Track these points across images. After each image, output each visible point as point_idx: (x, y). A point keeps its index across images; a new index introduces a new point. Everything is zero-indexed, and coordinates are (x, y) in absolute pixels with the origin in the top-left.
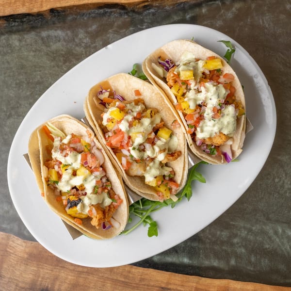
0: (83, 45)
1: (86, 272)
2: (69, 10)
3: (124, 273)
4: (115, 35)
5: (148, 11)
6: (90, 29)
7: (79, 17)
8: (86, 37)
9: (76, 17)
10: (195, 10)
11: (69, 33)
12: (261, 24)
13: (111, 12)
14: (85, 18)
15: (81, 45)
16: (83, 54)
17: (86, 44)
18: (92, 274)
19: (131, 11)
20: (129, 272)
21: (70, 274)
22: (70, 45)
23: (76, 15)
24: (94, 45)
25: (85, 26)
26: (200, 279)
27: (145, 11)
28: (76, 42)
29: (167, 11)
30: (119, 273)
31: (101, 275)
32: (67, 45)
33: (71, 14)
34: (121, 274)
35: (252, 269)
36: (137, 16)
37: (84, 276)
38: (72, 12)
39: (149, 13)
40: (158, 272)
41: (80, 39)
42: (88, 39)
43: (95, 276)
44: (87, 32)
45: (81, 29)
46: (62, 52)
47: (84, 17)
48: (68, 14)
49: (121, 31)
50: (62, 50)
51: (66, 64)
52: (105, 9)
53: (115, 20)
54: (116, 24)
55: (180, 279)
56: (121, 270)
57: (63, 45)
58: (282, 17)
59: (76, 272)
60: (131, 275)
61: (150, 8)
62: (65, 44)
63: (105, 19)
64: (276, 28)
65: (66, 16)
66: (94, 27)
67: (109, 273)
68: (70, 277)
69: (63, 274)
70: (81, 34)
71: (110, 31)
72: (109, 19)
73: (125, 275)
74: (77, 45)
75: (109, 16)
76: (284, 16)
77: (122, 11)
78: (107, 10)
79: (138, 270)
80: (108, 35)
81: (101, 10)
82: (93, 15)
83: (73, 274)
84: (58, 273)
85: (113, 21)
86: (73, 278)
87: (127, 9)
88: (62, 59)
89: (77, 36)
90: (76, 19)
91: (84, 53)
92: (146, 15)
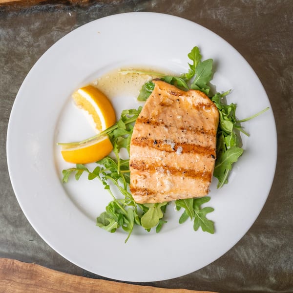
0: (25, 44)
1: (34, 285)
2: (9, 6)
3: (74, 285)
4: (60, 33)
5: (93, 6)
6: (32, 27)
7: (20, 14)
8: (28, 35)
9: (17, 14)
10: (144, 4)
11: (10, 31)
12: (214, 18)
13: (55, 8)
14: (27, 15)
15: (23, 44)
16: (25, 54)
17: (29, 42)
18: (41, 286)
19: (76, 6)
20: (79, 283)
21: (18, 287)
22: (12, 44)
23: (17, 11)
24: (37, 44)
25: (27, 23)
26: (154, 290)
27: (90, 6)
28: (17, 41)
29: (114, 6)
30: (69, 285)
31: (49, 287)
32: (8, 44)
33: (11, 10)
34: (71, 286)
35: (207, 277)
36: (82, 11)
37: (32, 289)
38: (12, 8)
39: (95, 9)
40: (110, 283)
41: (22, 38)
42: (30, 38)
43: (43, 289)
44: (29, 30)
45: (23, 27)
46: (3, 52)
47: (26, 13)
48: (8, 11)
49: (66, 28)
50: (3, 50)
51: (8, 65)
52: (48, 5)
53: (58, 16)
54: (60, 20)
55: (132, 290)
56: (70, 282)
57: (4, 45)
58: (237, 10)
59: (24, 285)
60: (81, 287)
61: (96, 3)
62: (6, 43)
63: (49, 14)
64: (230, 22)
65: (6, 13)
66: (37, 24)
67: (58, 285)
68: (17, 290)
69: (10, 287)
70: (23, 32)
71: (54, 28)
72: (52, 15)
73: (75, 287)
74: (19, 44)
75: (53, 12)
76: (239, 9)
77: (66, 7)
78: (50, 6)
79: (88, 282)
80: (52, 33)
81: (43, 6)
82: (36, 11)
83: (20, 287)
84: (4, 287)
85: (57, 17)
86: (20, 291)
87: (71, 4)
88: (3, 59)
89: (19, 34)
90: (17, 16)
91: (26, 52)
92: (92, 11)
